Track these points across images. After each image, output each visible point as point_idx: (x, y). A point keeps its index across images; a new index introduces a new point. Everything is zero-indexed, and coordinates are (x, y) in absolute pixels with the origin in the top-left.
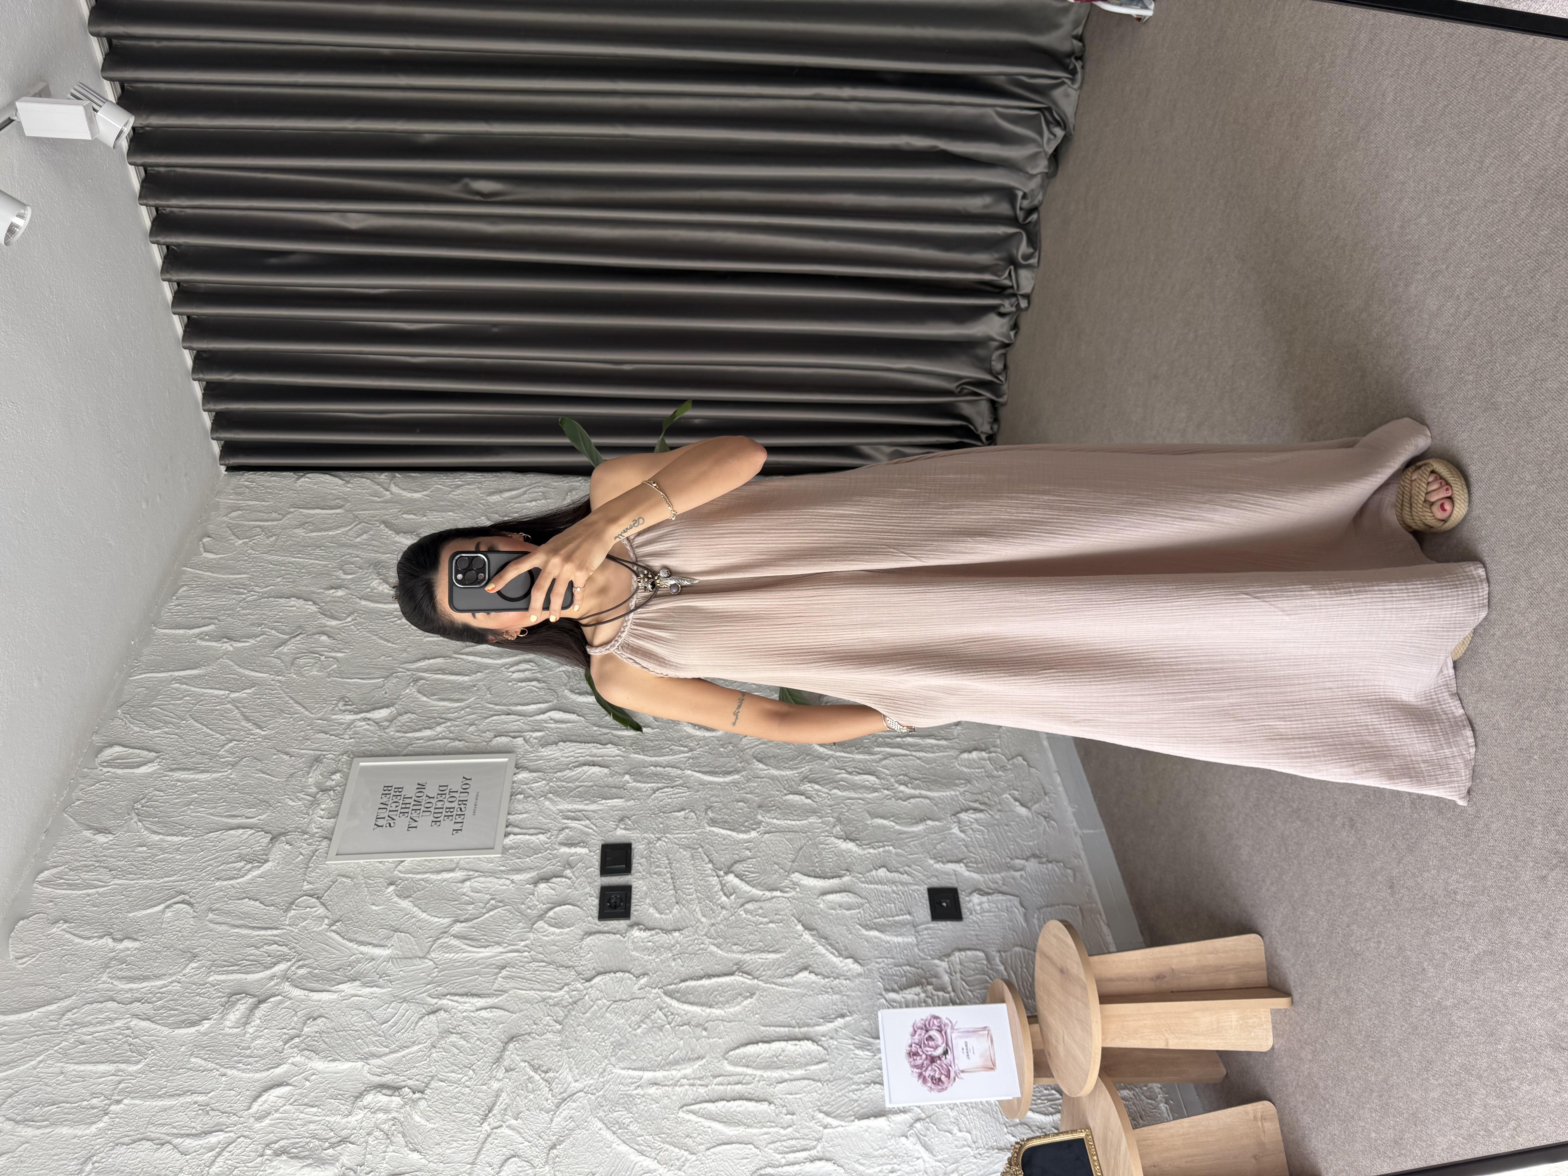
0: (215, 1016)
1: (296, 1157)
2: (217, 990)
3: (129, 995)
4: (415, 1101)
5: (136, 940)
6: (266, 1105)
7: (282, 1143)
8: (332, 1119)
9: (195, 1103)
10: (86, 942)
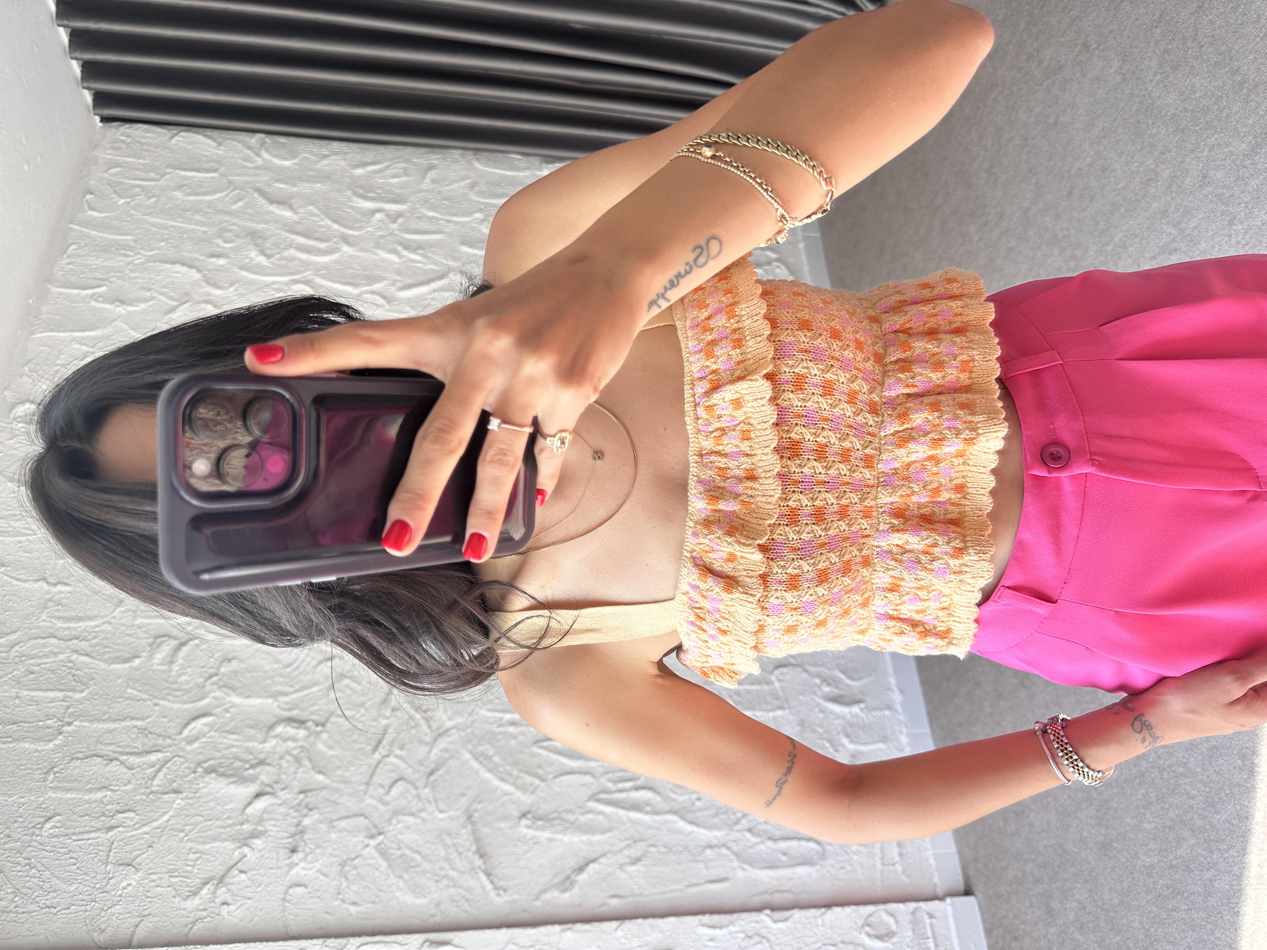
0: (144, 654)
1: (223, 775)
2: (144, 632)
3: (67, 633)
4: (318, 733)
5: (67, 584)
6: (194, 732)
7: (211, 763)
8: (250, 744)
9: (135, 727)
10: (23, 584)
